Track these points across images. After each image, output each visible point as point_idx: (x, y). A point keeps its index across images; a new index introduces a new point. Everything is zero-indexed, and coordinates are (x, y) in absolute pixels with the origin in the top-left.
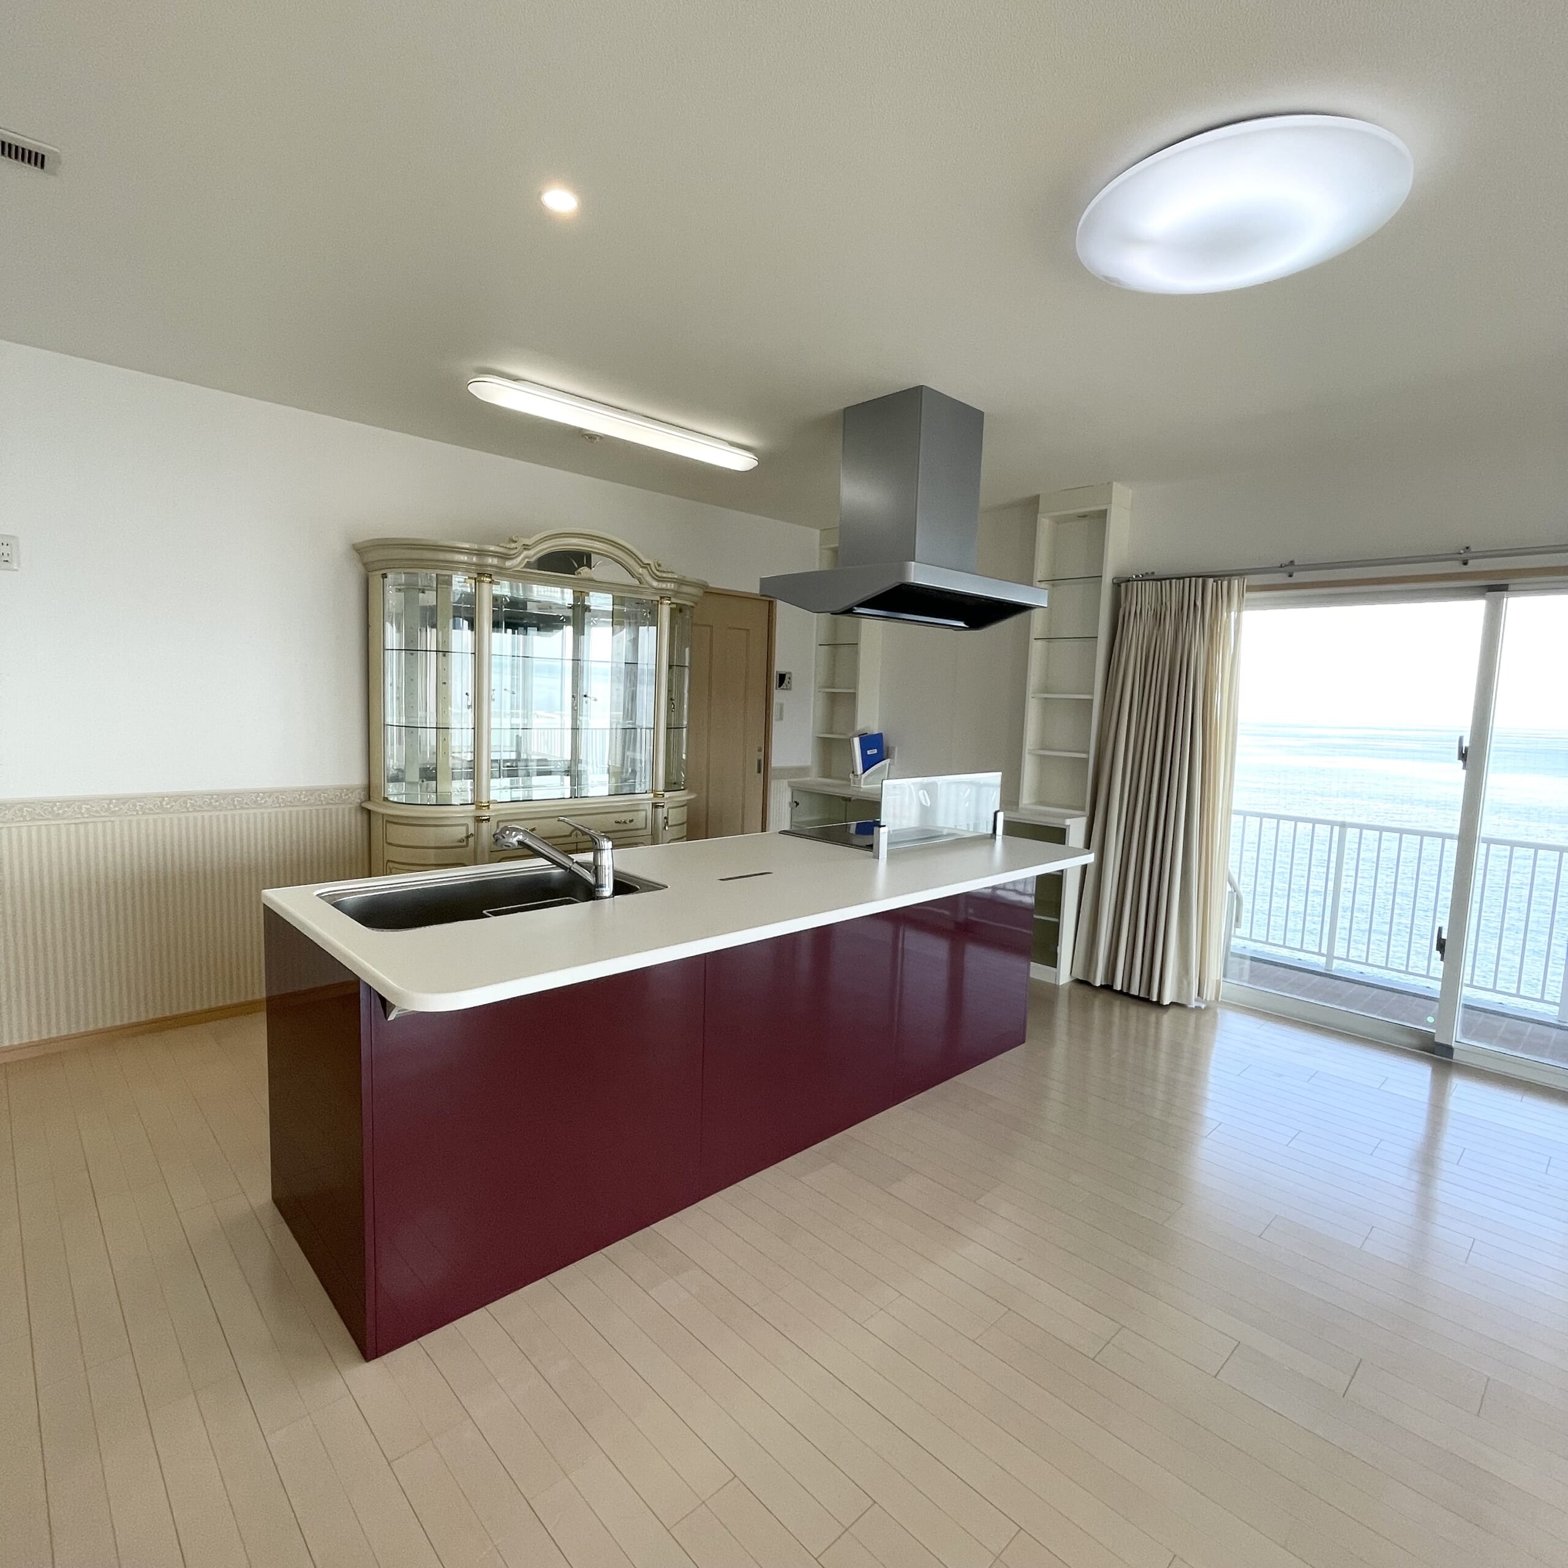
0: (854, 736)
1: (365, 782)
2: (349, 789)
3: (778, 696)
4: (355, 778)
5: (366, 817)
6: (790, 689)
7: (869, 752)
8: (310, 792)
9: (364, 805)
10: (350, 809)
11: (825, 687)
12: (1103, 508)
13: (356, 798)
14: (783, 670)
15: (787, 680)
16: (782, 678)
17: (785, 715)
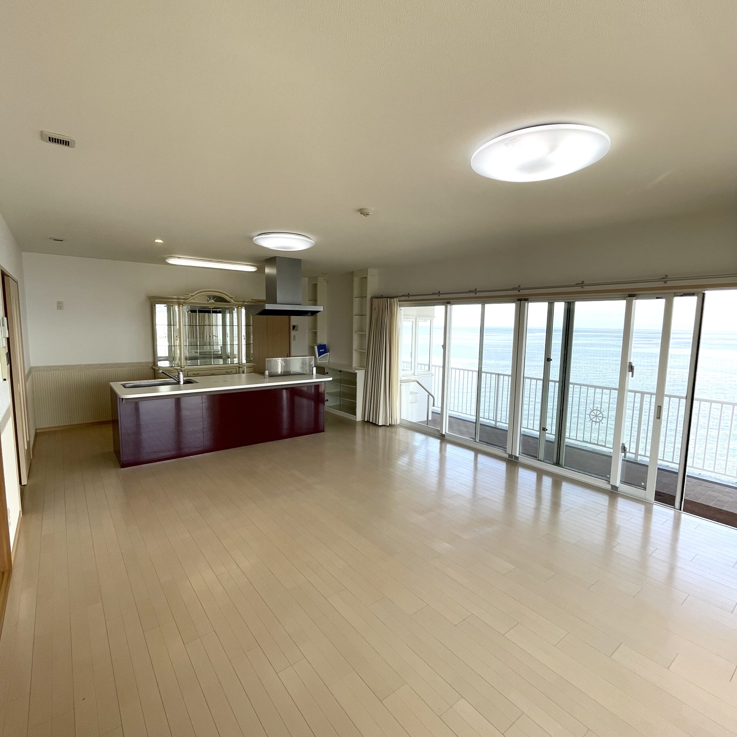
0: (316, 345)
1: (153, 361)
2: (149, 363)
3: (293, 333)
4: (151, 360)
5: (153, 370)
6: (297, 330)
7: (320, 351)
8: (138, 363)
9: (153, 367)
10: (149, 368)
11: (311, 329)
12: (365, 276)
13: (151, 365)
14: (294, 324)
15: (296, 327)
16: (294, 327)
17: (296, 339)
